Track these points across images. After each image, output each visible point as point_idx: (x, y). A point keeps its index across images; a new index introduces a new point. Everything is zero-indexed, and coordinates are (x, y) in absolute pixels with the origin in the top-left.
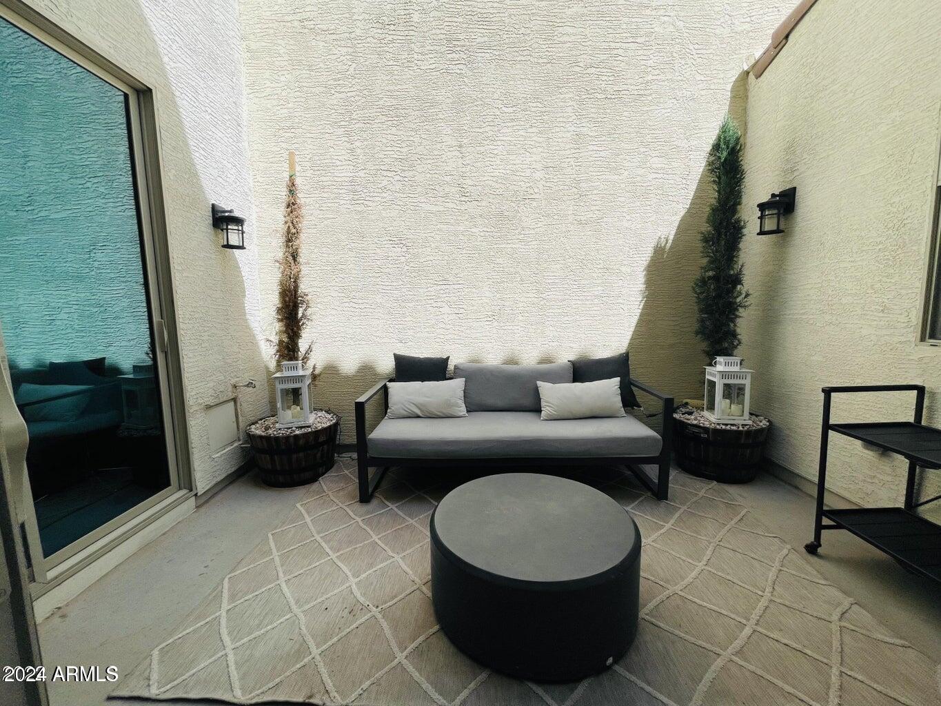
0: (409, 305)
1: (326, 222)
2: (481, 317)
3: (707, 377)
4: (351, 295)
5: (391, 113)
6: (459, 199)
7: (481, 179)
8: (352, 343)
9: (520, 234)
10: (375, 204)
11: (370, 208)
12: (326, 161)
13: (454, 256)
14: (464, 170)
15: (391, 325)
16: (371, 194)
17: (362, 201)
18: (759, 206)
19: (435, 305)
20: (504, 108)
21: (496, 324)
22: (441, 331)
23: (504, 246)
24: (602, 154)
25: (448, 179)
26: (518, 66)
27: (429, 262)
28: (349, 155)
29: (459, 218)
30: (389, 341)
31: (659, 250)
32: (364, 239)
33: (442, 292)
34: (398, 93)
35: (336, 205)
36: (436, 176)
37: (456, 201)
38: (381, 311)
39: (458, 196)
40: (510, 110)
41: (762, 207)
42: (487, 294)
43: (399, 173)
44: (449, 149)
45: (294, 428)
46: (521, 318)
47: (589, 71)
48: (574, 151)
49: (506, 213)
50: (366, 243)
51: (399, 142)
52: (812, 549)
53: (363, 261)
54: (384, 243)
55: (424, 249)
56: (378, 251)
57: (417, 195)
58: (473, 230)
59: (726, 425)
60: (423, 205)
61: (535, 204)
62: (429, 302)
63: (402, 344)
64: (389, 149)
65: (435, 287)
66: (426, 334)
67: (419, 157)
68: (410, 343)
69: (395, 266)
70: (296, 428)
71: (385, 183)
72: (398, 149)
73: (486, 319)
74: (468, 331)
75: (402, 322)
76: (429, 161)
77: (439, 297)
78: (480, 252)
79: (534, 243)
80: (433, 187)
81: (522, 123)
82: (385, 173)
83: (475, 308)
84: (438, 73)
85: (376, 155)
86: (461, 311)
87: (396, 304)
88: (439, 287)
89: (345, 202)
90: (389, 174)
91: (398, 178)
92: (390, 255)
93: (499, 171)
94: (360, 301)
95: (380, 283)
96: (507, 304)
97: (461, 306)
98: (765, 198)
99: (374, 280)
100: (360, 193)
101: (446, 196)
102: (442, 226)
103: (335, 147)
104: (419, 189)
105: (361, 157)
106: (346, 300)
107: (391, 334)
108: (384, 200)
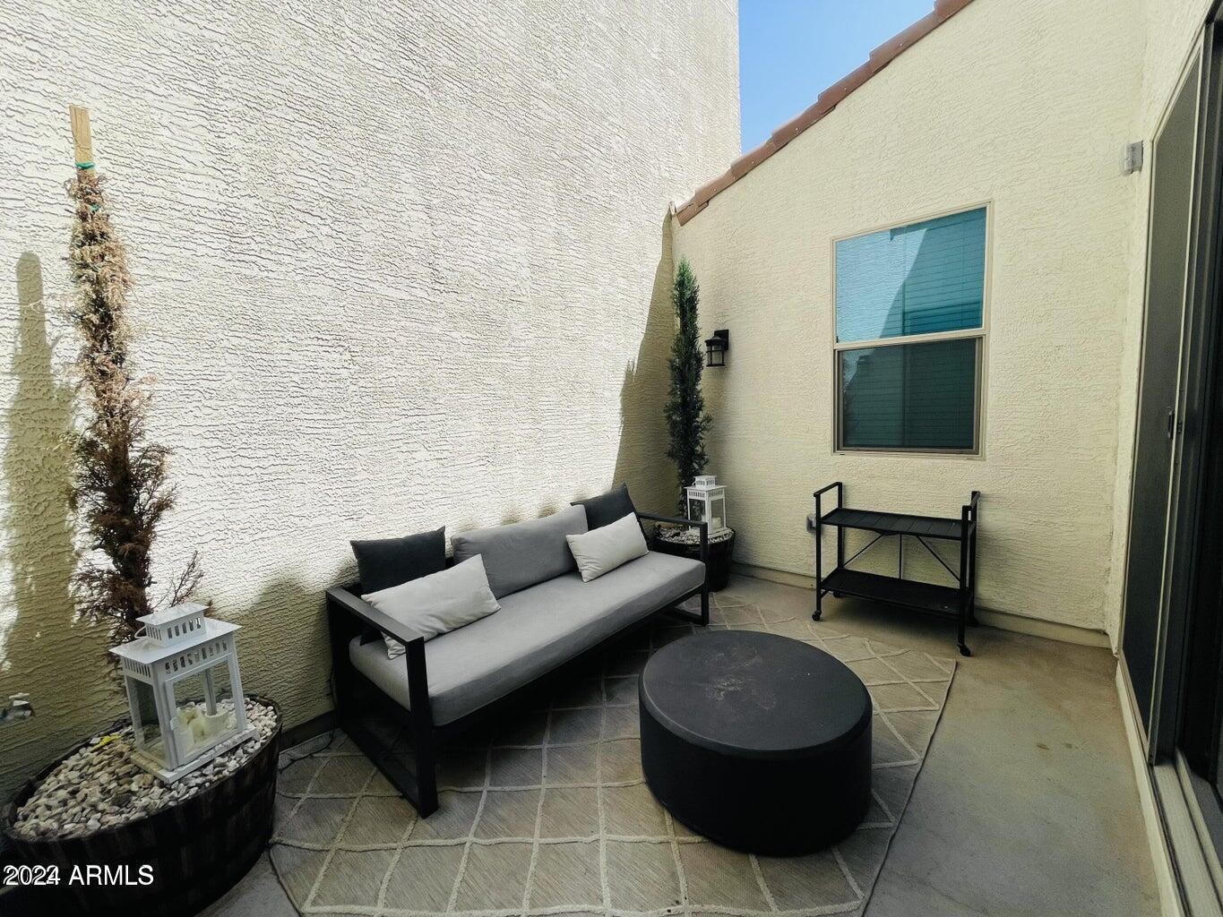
0: (359, 451)
1: (158, 286)
2: (473, 460)
3: (689, 497)
4: (238, 444)
5: (307, 110)
6: (432, 286)
7: (459, 262)
8: (247, 539)
9: (510, 346)
10: (283, 269)
11: (271, 275)
12: (151, 152)
13: (429, 371)
14: (435, 243)
15: (330, 492)
16: (273, 249)
17: (254, 258)
18: (706, 341)
19: (404, 448)
20: (482, 173)
21: (491, 468)
22: (417, 489)
23: (493, 360)
24: (580, 262)
25: (413, 251)
26: (495, 123)
27: (390, 379)
28: (213, 158)
29: (433, 314)
30: (327, 520)
31: (629, 374)
32: (263, 332)
33: (414, 426)
34: (319, 81)
35: (188, 253)
36: (396, 243)
37: (427, 289)
38: (306, 467)
39: (428, 280)
40: (490, 178)
41: (709, 343)
42: (479, 427)
43: (328, 222)
44: (413, 206)
45: (219, 760)
46: (518, 457)
47: (565, 162)
48: (557, 252)
49: (493, 316)
50: (267, 340)
51: (327, 168)
52: (817, 617)
53: (264, 374)
54: (305, 342)
55: (382, 358)
56: (294, 356)
57: (364, 268)
58: (453, 334)
59: (716, 538)
60: (376, 285)
61: (523, 309)
62: (396, 444)
63: (350, 523)
64: (306, 173)
65: (403, 420)
66: (393, 499)
67: (366, 205)
68: (367, 518)
69: (330, 385)
70: (222, 756)
71: (302, 233)
72: (326, 180)
73: (477, 464)
74: (457, 484)
75: (350, 484)
76: (381, 217)
77: (411, 436)
78: (464, 367)
79: (526, 358)
80: (391, 260)
81: (504, 200)
82: (301, 216)
83: (462, 448)
84: (387, 80)
85: (280, 178)
86: (446, 454)
87: (334, 453)
88: (410, 420)
89: (211, 253)
90: (310, 220)
91: (326, 230)
92: (320, 365)
93: (482, 256)
94: (260, 453)
95: (302, 416)
96: (502, 439)
97: (444, 448)
98: (710, 336)
99: (290, 410)
100: (245, 241)
101: (412, 277)
102: (408, 324)
103: (174, 128)
104: (367, 258)
105: (244, 169)
106: (223, 453)
107: (330, 508)
108: (304, 265)
